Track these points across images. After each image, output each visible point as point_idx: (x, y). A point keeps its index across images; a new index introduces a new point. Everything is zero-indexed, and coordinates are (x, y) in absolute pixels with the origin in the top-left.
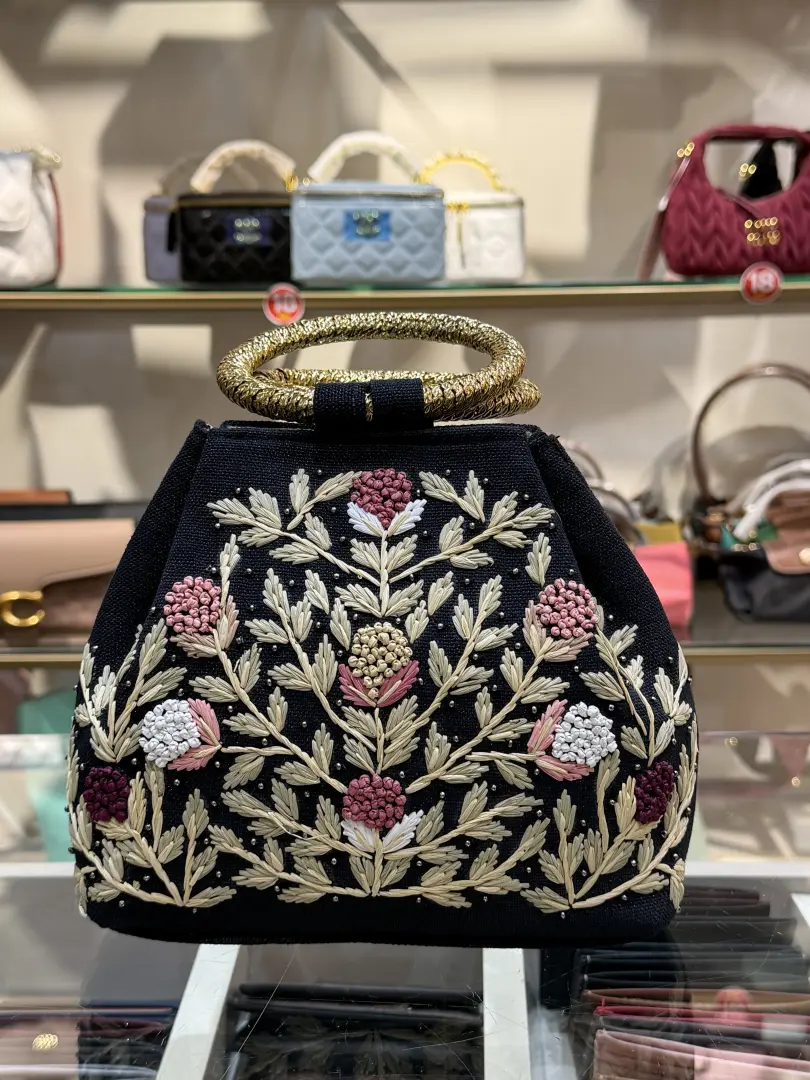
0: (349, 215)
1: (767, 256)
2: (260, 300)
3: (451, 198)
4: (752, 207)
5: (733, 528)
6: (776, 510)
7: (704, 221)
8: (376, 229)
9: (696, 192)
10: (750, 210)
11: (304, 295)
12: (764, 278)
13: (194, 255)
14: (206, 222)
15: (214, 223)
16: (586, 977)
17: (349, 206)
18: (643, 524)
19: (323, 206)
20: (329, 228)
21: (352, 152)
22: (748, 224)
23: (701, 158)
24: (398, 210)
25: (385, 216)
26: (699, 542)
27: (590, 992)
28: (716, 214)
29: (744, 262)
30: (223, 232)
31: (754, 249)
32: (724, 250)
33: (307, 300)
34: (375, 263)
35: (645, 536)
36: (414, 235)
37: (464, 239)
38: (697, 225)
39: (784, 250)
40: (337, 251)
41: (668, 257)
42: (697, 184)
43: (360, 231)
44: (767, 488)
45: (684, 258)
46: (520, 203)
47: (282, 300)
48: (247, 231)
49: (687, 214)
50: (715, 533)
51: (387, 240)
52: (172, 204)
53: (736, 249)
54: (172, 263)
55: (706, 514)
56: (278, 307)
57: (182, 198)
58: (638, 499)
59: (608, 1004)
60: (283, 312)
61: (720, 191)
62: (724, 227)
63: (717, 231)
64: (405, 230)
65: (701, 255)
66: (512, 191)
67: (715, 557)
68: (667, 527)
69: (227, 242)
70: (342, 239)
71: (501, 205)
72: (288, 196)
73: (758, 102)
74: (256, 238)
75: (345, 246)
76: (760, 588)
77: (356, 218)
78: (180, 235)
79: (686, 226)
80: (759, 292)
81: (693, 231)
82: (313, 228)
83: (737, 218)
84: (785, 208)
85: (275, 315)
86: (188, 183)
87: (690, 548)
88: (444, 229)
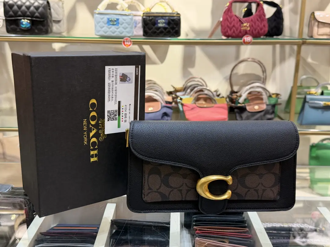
2: (121, 41)
5: (238, 100)
6: (250, 95)
9: (229, 16)
10: (242, 21)
11: (132, 40)
12: (248, 38)
16: (194, 223)
18: (216, 98)
23: (231, 7)
26: (230, 103)
27: (195, 227)
28: (234, 22)
29: (243, 34)
33: (133, 41)
35: (216, 102)
38: (229, 24)
39: (251, 31)
42: (229, 14)
43: (111, 23)
44: (247, 90)
45: (226, 33)
47: (127, 41)
49: (226, 21)
50: (234, 100)
51: (118, 26)
55: (232, 95)
56: (126, 43)
58: (215, 91)
59: (199, 230)
60: (127, 44)
61: (236, 16)
62: (236, 25)
63: (234, 26)
65: (230, 32)
67: (234, 107)
68: (223, 99)
76: (244, 115)
80: (247, 42)
81: (228, 26)
83: (239, 23)
84: (252, 20)
85: (125, 45)
87: (227, 105)
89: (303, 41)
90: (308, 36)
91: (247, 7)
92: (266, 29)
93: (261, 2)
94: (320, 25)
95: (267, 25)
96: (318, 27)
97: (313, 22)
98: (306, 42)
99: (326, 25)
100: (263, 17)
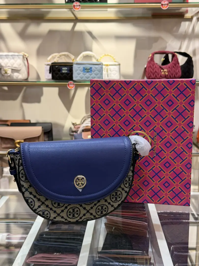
0: (84, 68)
8: (89, 71)
9: (152, 64)
10: (163, 68)
13: (54, 75)
14: (57, 68)
17: (84, 66)
19: (79, 66)
20: (80, 70)
23: (153, 57)
24: (93, 67)
25: (91, 68)
28: (156, 68)
29: (161, 78)
30: (60, 70)
31: (163, 75)
33: (76, 84)
34: (89, 77)
39: (169, 75)
43: (86, 71)
45: (149, 77)
46: (119, 65)
47: (71, 84)
48: (65, 70)
49: (150, 68)
51: (91, 73)
52: (50, 64)
53: (159, 75)
60: (71, 87)
61: (157, 64)
63: (156, 72)
64: (95, 71)
66: (118, 62)
69: (61, 72)
71: (115, 65)
74: (66, 71)
75: (83, 74)
78: (52, 70)
79: (150, 71)
82: (77, 70)
83: (160, 69)
84: (169, 67)
85: (69, 87)
91: (165, 57)
92: (180, 74)
93: (176, 54)
95: (180, 71)
100: (177, 65)
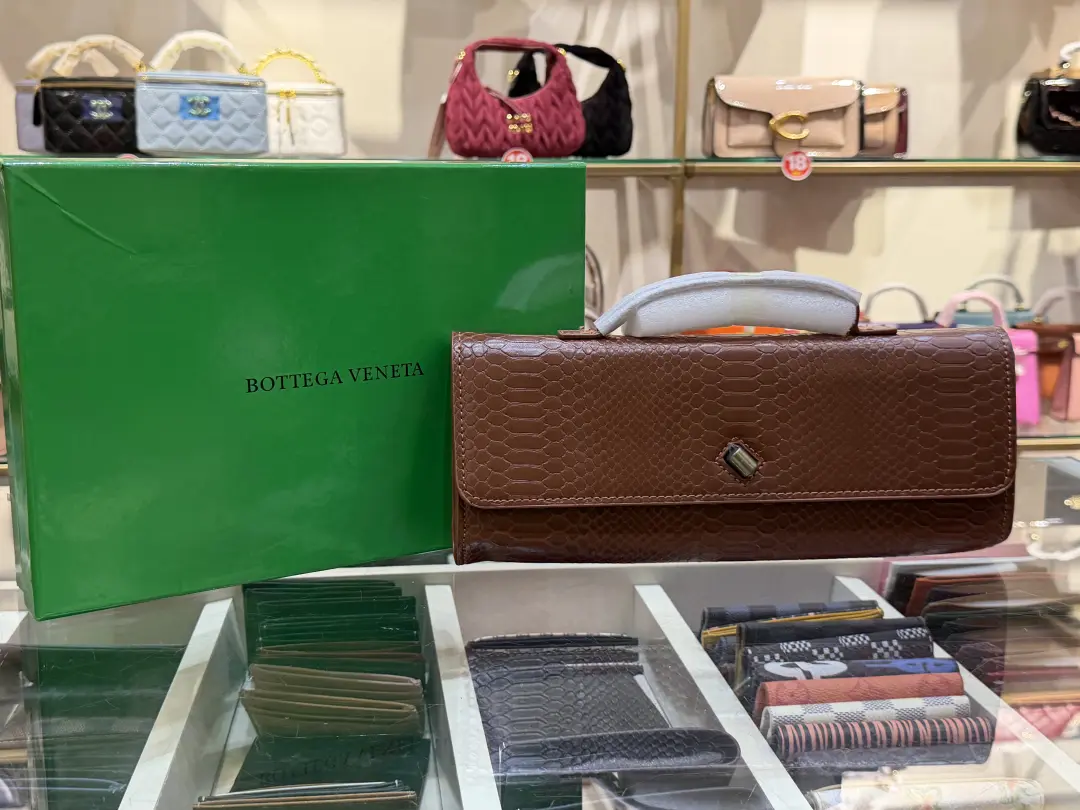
0: (184, 98)
1: (524, 142)
3: (271, 87)
4: (513, 103)
7: (474, 113)
8: (208, 111)
9: (468, 90)
10: (510, 105)
13: (57, 128)
14: (64, 101)
15: (73, 102)
17: (183, 91)
19: (162, 90)
20: (167, 108)
21: (186, 47)
22: (509, 117)
23: (472, 64)
24: (225, 96)
25: (215, 100)
28: (484, 108)
29: (505, 146)
30: (79, 110)
31: (514, 136)
32: (491, 136)
34: (208, 138)
36: (239, 117)
37: (292, 121)
38: (469, 116)
39: (537, 137)
40: (175, 128)
41: (449, 141)
42: (469, 83)
43: (194, 112)
45: (461, 141)
46: (340, 93)
48: (101, 109)
49: (461, 106)
51: (216, 119)
52: (37, 86)
53: (500, 135)
54: (38, 134)
57: (43, 81)
61: (488, 90)
62: (490, 118)
63: (484, 121)
64: (232, 112)
65: (473, 140)
66: (333, 84)
69: (85, 118)
70: (178, 118)
71: (323, 94)
72: (132, 81)
73: (532, 19)
74: (108, 115)
75: (182, 125)
77: (190, 100)
78: (43, 111)
79: (461, 117)
81: (466, 120)
82: (154, 108)
83: (501, 111)
84: (537, 105)
86: (50, 68)
88: (266, 112)
89: (686, 168)
90: (704, 151)
91: (520, 66)
92: (579, 132)
93: (561, 52)
94: (734, 118)
95: (581, 120)
96: (728, 124)
97: (712, 108)
98: (693, 168)
99: (753, 117)
100: (569, 95)
